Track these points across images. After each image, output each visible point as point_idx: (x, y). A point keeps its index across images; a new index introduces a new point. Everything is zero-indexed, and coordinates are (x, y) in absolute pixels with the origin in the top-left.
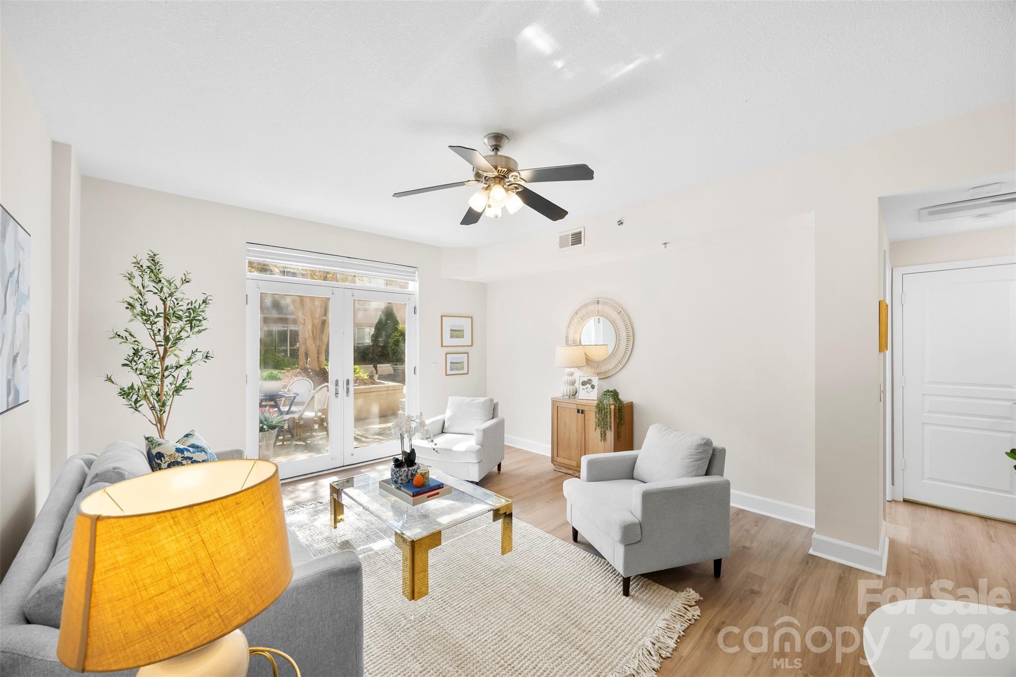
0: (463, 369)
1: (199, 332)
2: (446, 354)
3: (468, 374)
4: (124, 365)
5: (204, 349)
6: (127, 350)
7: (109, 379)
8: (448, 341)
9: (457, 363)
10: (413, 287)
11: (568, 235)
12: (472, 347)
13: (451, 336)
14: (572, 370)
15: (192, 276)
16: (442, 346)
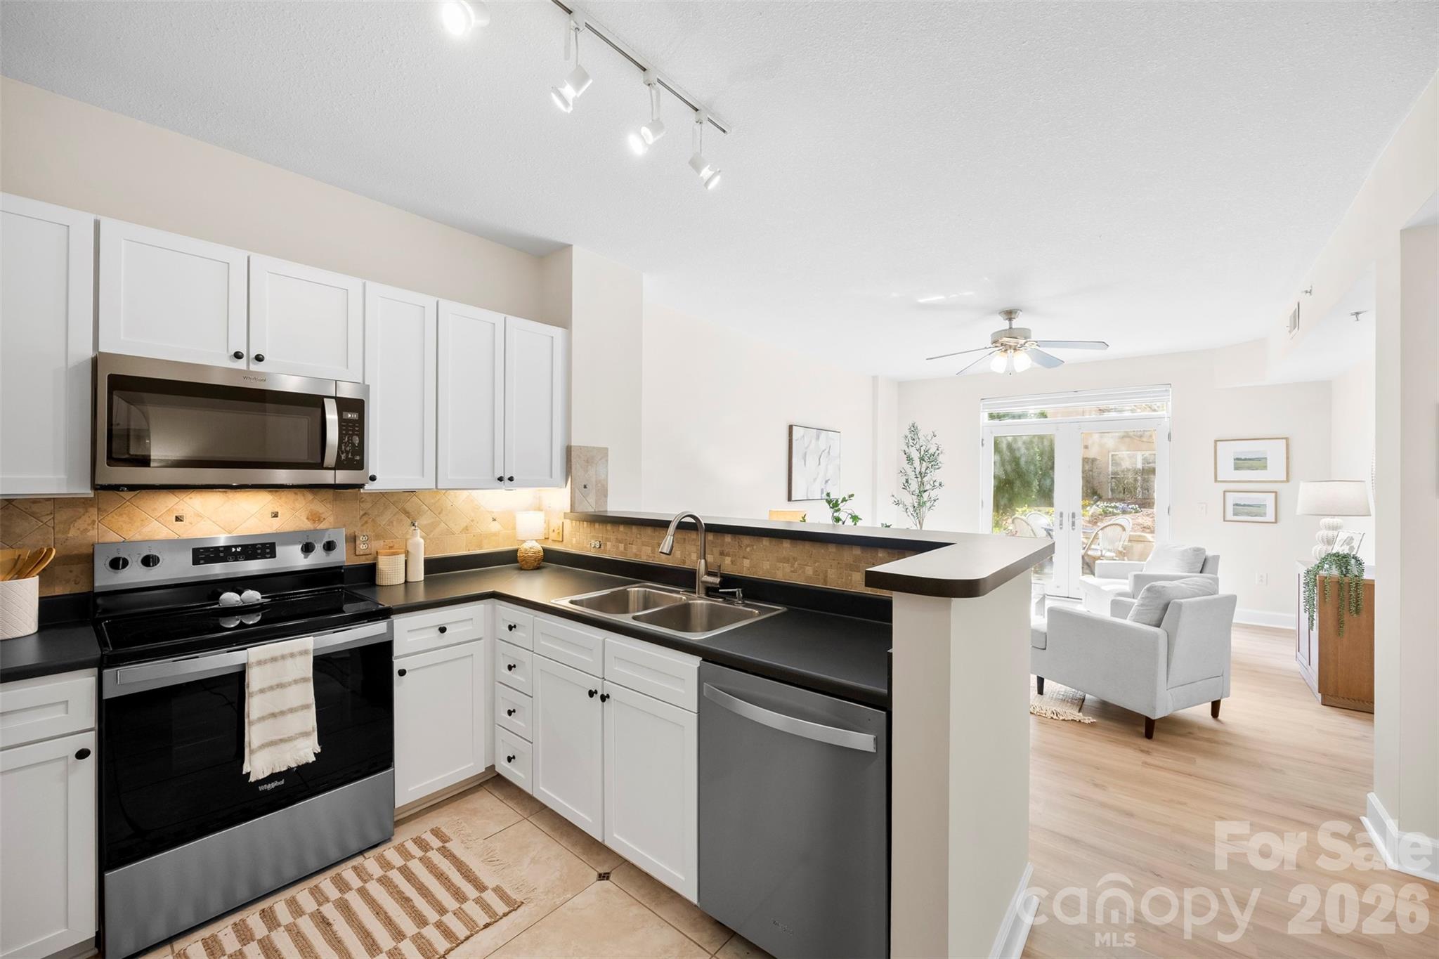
0: (1264, 515)
2: (1225, 492)
3: (1276, 522)
4: (904, 489)
5: (938, 480)
6: (904, 480)
7: (893, 496)
9: (1249, 506)
12: (1288, 484)
13: (1237, 468)
14: (1337, 520)
15: (935, 433)
16: (1216, 480)
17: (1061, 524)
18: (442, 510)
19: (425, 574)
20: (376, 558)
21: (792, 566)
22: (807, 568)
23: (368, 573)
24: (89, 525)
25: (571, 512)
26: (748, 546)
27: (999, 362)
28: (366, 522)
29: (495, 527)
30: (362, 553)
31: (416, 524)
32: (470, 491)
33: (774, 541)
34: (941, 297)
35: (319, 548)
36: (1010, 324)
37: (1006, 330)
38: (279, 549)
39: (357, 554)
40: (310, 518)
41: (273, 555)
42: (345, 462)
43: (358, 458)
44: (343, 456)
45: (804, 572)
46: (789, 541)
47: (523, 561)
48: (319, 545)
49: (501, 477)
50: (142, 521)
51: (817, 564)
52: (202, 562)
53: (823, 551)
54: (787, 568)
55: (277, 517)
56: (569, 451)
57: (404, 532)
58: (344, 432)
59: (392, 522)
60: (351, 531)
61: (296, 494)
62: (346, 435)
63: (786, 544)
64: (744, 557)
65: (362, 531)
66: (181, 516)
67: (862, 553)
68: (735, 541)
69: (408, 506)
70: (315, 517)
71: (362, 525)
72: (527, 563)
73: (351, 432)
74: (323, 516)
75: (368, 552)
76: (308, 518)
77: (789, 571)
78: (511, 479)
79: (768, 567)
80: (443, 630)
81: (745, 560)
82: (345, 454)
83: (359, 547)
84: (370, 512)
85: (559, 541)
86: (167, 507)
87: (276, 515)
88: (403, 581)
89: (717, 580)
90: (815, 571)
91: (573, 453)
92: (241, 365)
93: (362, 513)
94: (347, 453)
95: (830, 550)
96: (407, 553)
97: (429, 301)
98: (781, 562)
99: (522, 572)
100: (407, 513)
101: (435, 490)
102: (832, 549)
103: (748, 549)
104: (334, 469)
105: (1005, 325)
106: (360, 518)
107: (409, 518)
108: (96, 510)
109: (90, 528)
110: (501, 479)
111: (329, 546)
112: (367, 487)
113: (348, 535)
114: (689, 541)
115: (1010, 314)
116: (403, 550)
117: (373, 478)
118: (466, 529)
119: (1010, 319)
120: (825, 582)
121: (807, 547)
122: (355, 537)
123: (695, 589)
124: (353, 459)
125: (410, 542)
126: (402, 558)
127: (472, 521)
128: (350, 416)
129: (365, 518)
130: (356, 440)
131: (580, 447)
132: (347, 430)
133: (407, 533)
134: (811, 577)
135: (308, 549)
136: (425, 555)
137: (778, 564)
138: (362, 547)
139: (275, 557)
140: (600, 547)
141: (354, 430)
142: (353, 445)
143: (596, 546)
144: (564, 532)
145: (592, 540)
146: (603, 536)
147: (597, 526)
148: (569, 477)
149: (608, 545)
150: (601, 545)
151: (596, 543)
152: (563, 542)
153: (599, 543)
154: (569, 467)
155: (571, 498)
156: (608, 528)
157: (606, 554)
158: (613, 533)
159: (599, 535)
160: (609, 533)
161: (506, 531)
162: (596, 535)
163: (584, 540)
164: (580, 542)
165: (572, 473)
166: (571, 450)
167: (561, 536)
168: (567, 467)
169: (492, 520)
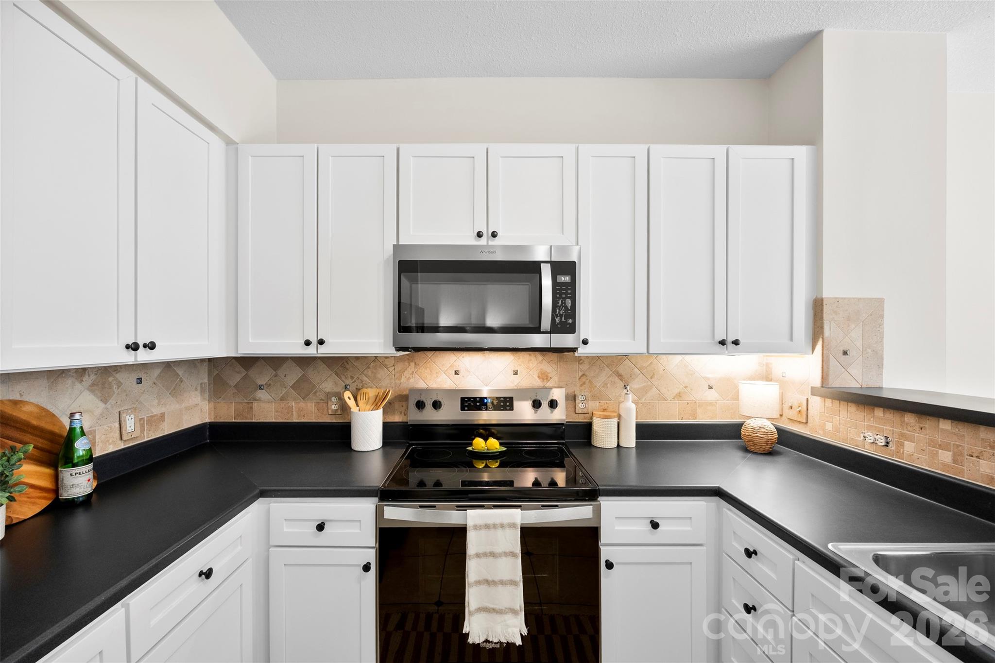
18: (654, 374)
19: (636, 439)
20: (591, 418)
23: (584, 431)
24: (410, 374)
25: (822, 387)
28: (584, 383)
29: (711, 395)
30: (580, 412)
31: (628, 388)
32: (683, 356)
35: (545, 405)
38: (516, 403)
39: (577, 412)
40: (540, 376)
41: (511, 408)
42: (559, 326)
43: (570, 321)
44: (558, 320)
47: (749, 441)
48: (545, 402)
49: (724, 340)
50: (437, 373)
52: (466, 408)
55: (517, 374)
56: (817, 307)
57: (617, 395)
58: (558, 296)
59: (606, 384)
60: (571, 391)
61: (530, 355)
62: (560, 298)
65: (581, 391)
66: (457, 371)
69: (621, 370)
70: (544, 376)
71: (581, 386)
72: (755, 444)
73: (564, 296)
74: (550, 375)
75: (585, 411)
76: (538, 377)
78: (736, 343)
80: (655, 525)
82: (559, 318)
83: (578, 406)
84: (587, 373)
85: (800, 422)
86: (450, 363)
87: (516, 373)
88: (615, 445)
91: (825, 307)
92: (483, 241)
93: (580, 374)
94: (561, 316)
96: (620, 417)
97: (639, 150)
99: (749, 455)
100: (620, 376)
101: (647, 354)
104: (550, 333)
106: (579, 379)
107: (622, 381)
108: (414, 364)
109: (411, 376)
110: (723, 343)
111: (553, 404)
112: (580, 350)
113: (570, 393)
116: (616, 414)
117: (585, 342)
118: (679, 395)
122: (575, 396)
124: (566, 323)
125: (622, 405)
126: (615, 421)
127: (686, 387)
128: (563, 279)
129: (584, 379)
130: (569, 303)
131: (837, 300)
132: (561, 294)
133: (620, 396)
135: (537, 404)
136: (636, 420)
138: (580, 406)
139: (513, 410)
140: (886, 446)
141: (567, 294)
142: (566, 307)
143: (877, 442)
144: (809, 411)
145: (868, 432)
146: (895, 429)
147: (879, 412)
148: (818, 341)
149: (905, 445)
150: (888, 443)
151: (877, 437)
152: (808, 424)
153: (884, 439)
154: (818, 327)
155: (822, 368)
156: (906, 419)
157: (903, 459)
158: (921, 429)
159: (885, 427)
160: (909, 428)
161: (724, 401)
162: (876, 425)
163: (849, 429)
164: (841, 429)
165: (823, 335)
166: (822, 303)
167: (805, 416)
168: (815, 328)
169: (708, 387)
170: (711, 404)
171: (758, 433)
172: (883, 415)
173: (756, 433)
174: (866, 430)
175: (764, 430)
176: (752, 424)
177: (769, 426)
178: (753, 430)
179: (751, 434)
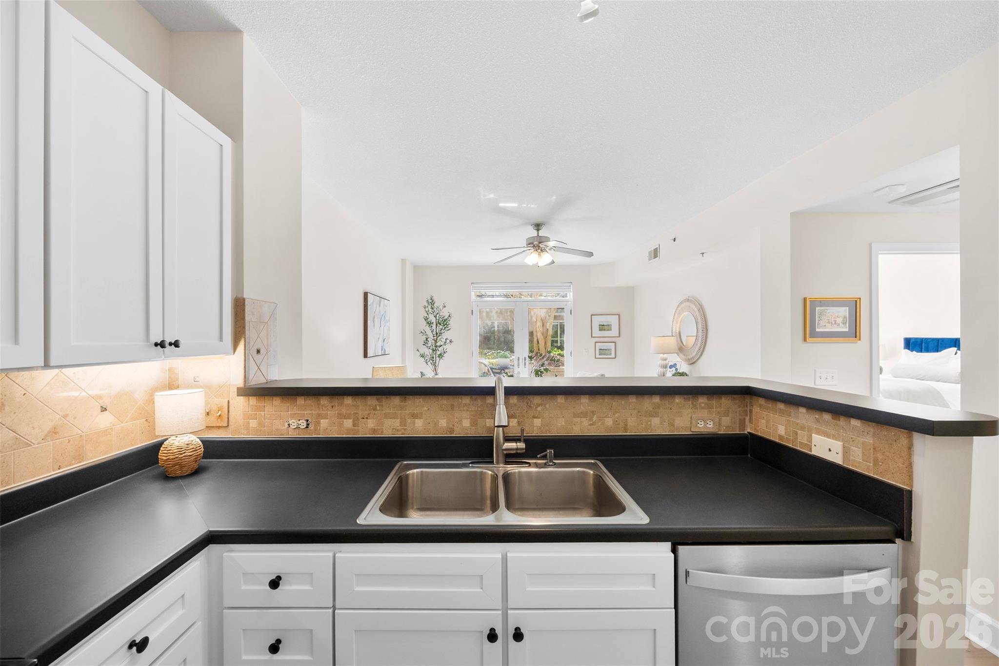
0: (611, 354)
1: (449, 330)
2: (595, 343)
3: (615, 358)
4: (424, 345)
5: (449, 338)
6: (424, 338)
7: (418, 350)
8: (597, 332)
9: (606, 350)
10: (570, 296)
11: (652, 251)
12: (620, 338)
13: (600, 330)
14: (666, 356)
15: (445, 304)
16: (592, 337)
17: (518, 365)
21: (591, 419)
22: (606, 419)
25: (245, 386)
26: (539, 405)
27: (532, 258)
29: (105, 421)
33: (571, 398)
34: (516, 205)
36: (538, 233)
37: (536, 237)
45: (603, 424)
46: (587, 396)
47: (175, 465)
49: (162, 342)
51: (617, 415)
53: (623, 402)
54: (585, 422)
56: (239, 306)
63: (585, 400)
64: (534, 417)
67: (661, 401)
68: (523, 402)
72: (182, 467)
77: (587, 424)
78: (176, 344)
79: (563, 423)
80: (140, 646)
81: (535, 420)
85: (223, 427)
89: (522, 445)
90: (615, 422)
91: (247, 308)
95: (630, 401)
98: (578, 417)
102: (632, 399)
103: (539, 409)
105: (535, 233)
114: (459, 408)
115: (538, 226)
118: (54, 432)
119: (538, 230)
120: (626, 430)
121: (606, 401)
123: (492, 457)
127: (65, 416)
131: (253, 301)
134: (611, 427)
137: (575, 419)
140: (307, 427)
143: (300, 426)
144: (230, 413)
145: (291, 420)
146: (313, 412)
147: (301, 401)
148: (240, 341)
149: (321, 422)
150: (308, 425)
151: (299, 422)
152: (230, 427)
153: (305, 422)
154: (241, 327)
155: (245, 367)
156: (321, 402)
157: (319, 435)
158: (333, 407)
159: (305, 412)
160: (324, 408)
161: (122, 424)
162: (299, 412)
163: (274, 421)
164: (266, 424)
165: (245, 335)
166: (244, 303)
167: (226, 420)
168: (236, 328)
169: (100, 410)
170: (105, 432)
171: (187, 451)
172: (303, 403)
173: (184, 453)
174: (290, 419)
175: (192, 447)
176: (177, 444)
177: (196, 441)
178: (180, 450)
179: (177, 456)
